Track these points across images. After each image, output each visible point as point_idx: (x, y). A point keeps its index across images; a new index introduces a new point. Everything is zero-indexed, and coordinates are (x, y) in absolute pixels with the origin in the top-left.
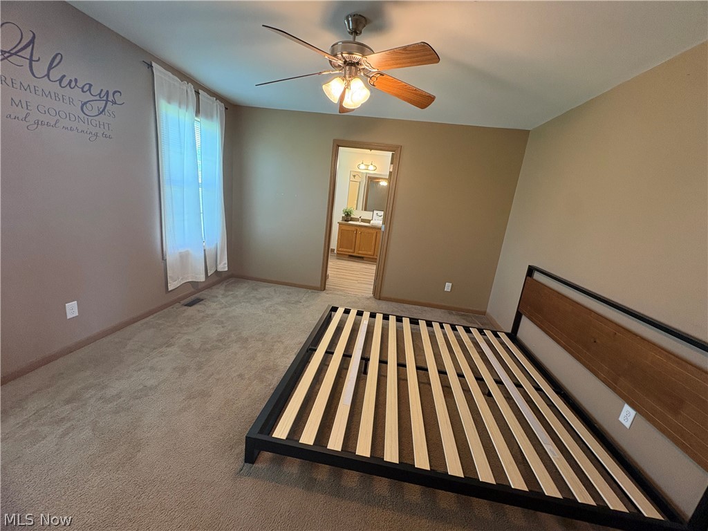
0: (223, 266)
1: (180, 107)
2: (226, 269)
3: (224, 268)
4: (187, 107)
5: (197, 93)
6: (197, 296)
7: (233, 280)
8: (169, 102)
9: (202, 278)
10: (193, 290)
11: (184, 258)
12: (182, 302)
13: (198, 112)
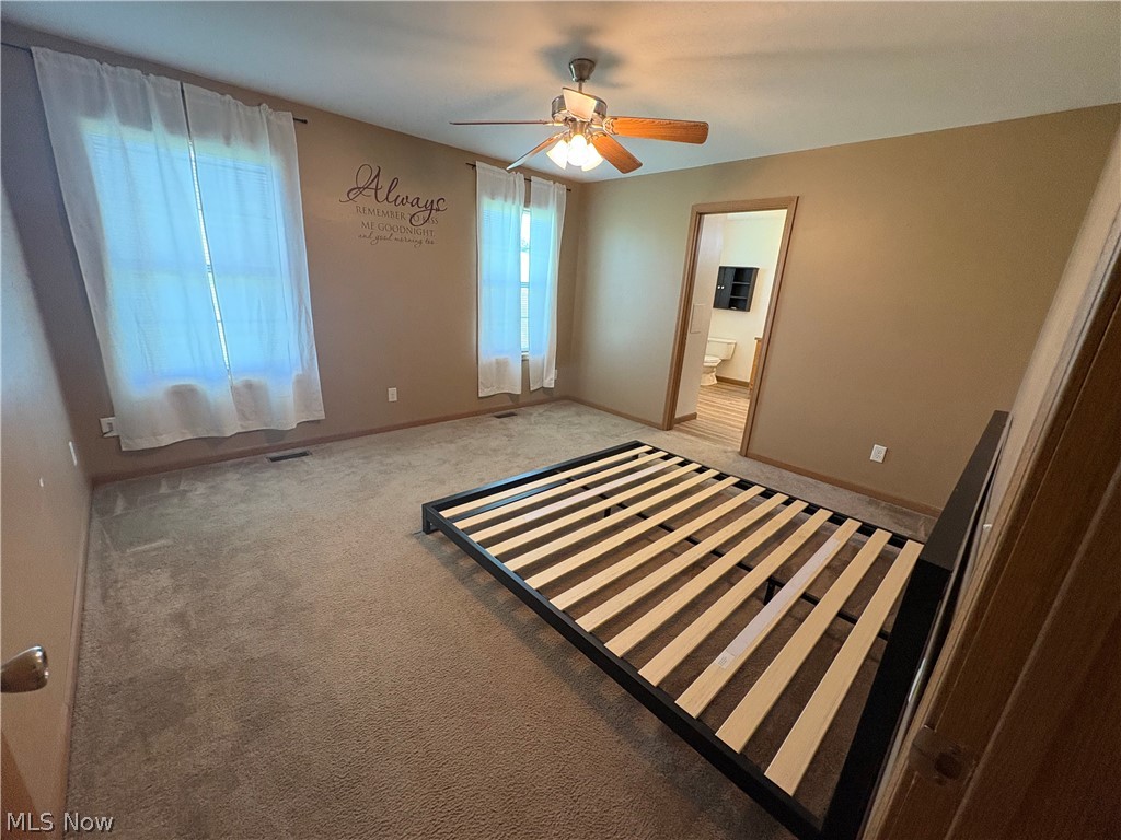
0: (550, 381)
1: (505, 201)
2: (553, 386)
3: (550, 384)
4: (514, 198)
5: (528, 181)
6: (513, 411)
7: (566, 402)
8: (493, 199)
9: (518, 391)
10: (511, 403)
11: (501, 366)
12: (496, 414)
13: (527, 203)
